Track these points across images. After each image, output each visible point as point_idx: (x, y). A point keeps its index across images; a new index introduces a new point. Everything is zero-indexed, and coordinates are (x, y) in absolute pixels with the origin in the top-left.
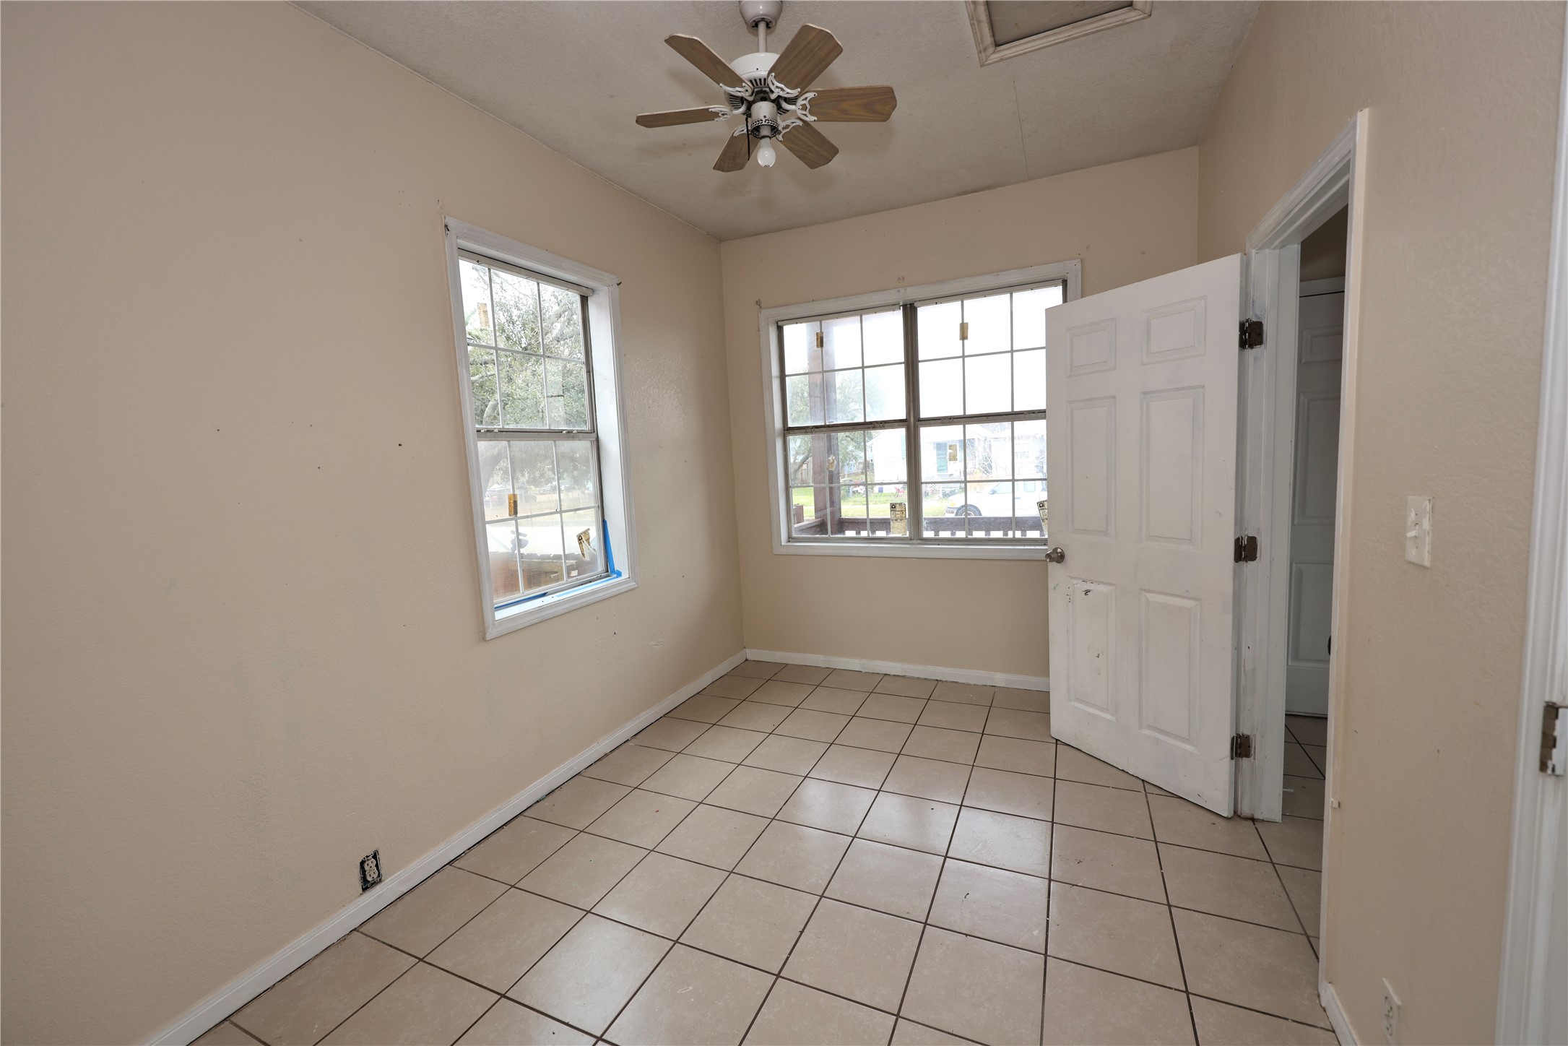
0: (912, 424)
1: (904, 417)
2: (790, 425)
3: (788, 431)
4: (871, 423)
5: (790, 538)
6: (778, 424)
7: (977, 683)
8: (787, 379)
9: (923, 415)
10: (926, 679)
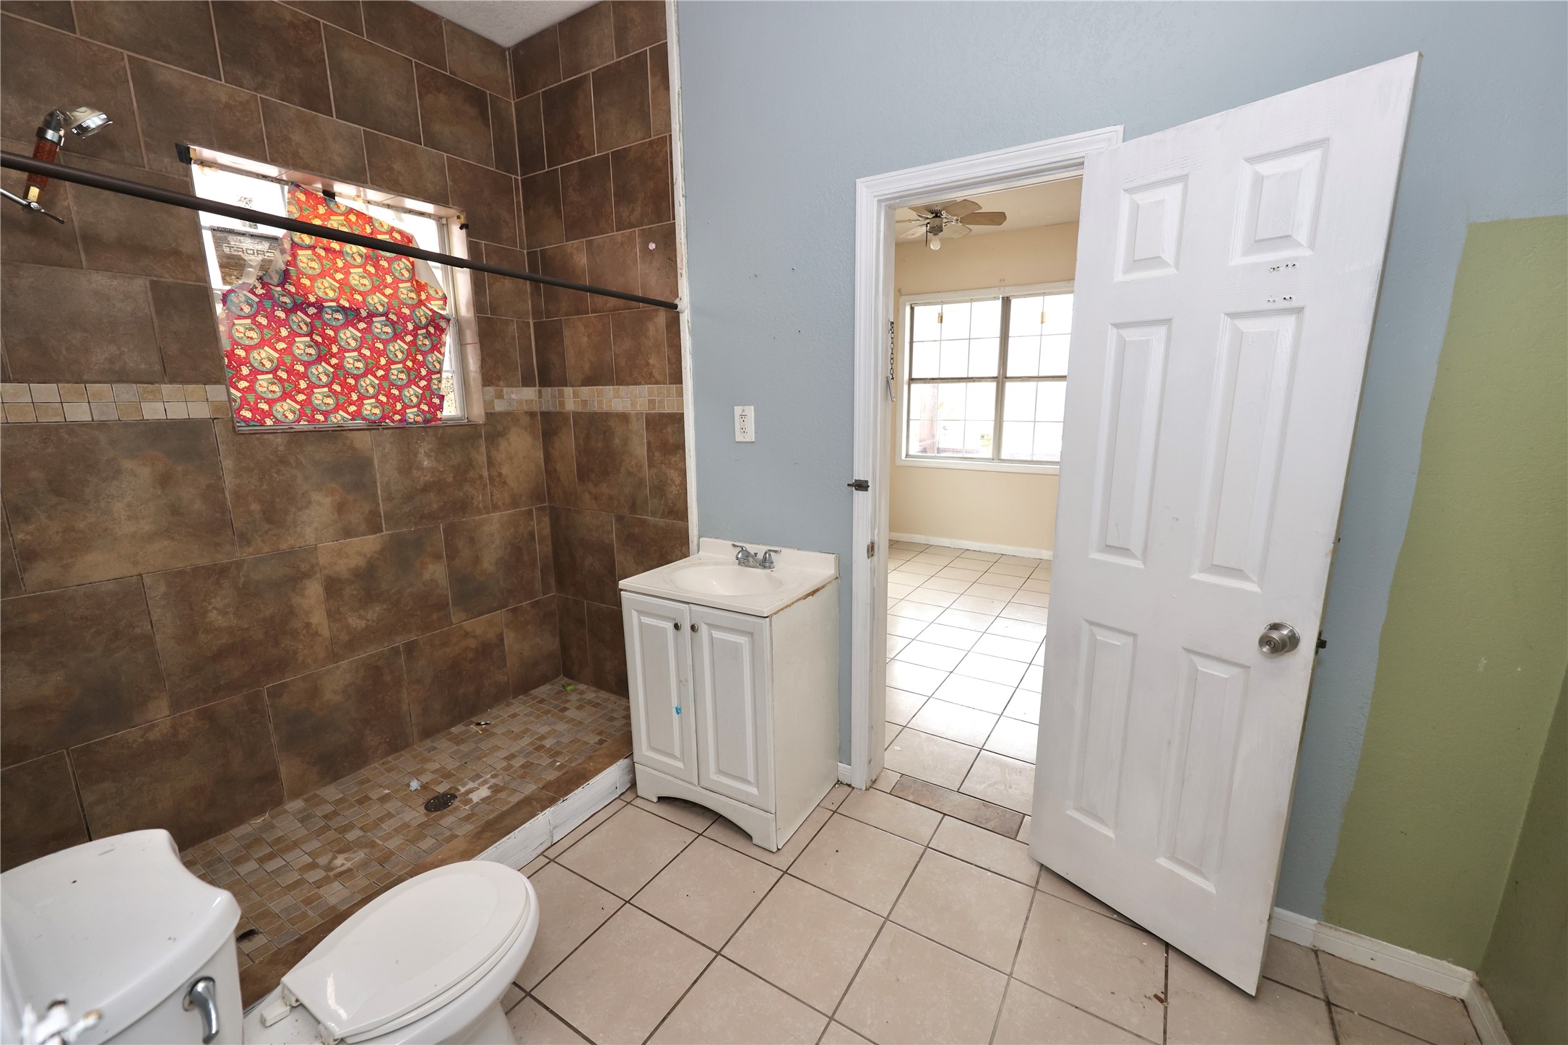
0: (1001, 380)
1: (996, 375)
2: (913, 377)
3: (911, 380)
4: (972, 378)
5: (907, 455)
6: (906, 377)
7: (1030, 556)
8: (914, 344)
9: (1008, 375)
10: (995, 553)
